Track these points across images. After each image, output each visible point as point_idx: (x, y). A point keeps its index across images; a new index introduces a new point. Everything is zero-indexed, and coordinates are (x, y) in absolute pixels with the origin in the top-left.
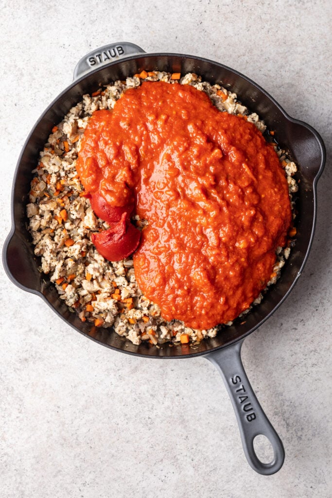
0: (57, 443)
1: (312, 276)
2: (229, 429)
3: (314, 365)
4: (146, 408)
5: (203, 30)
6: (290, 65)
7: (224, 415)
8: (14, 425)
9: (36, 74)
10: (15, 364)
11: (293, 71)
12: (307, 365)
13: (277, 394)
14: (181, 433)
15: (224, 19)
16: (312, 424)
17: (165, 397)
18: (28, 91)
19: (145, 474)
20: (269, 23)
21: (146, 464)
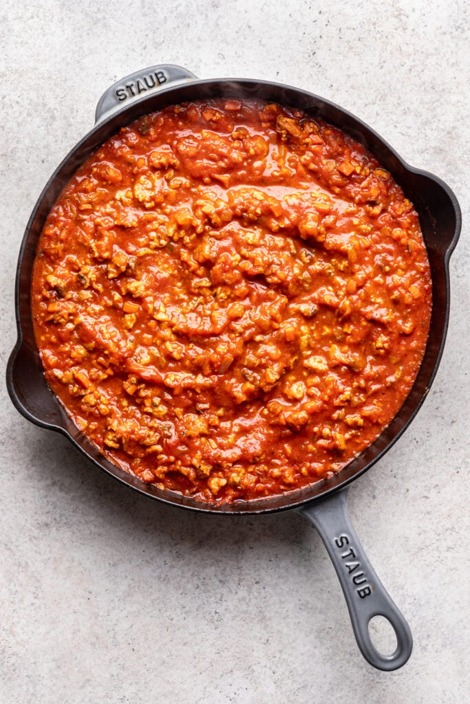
0: (86, 642)
1: (454, 424)
2: (328, 633)
3: (449, 548)
4: (213, 599)
5: (317, 64)
6: (439, 120)
7: (320, 613)
8: (27, 615)
9: (73, 118)
10: (31, 530)
11: (443, 130)
12: (440, 549)
13: (396, 586)
14: (260, 635)
15: (347, 49)
16: (443, 630)
17: (239, 584)
18: (62, 142)
19: (207, 690)
20: (411, 58)
21: (208, 675)
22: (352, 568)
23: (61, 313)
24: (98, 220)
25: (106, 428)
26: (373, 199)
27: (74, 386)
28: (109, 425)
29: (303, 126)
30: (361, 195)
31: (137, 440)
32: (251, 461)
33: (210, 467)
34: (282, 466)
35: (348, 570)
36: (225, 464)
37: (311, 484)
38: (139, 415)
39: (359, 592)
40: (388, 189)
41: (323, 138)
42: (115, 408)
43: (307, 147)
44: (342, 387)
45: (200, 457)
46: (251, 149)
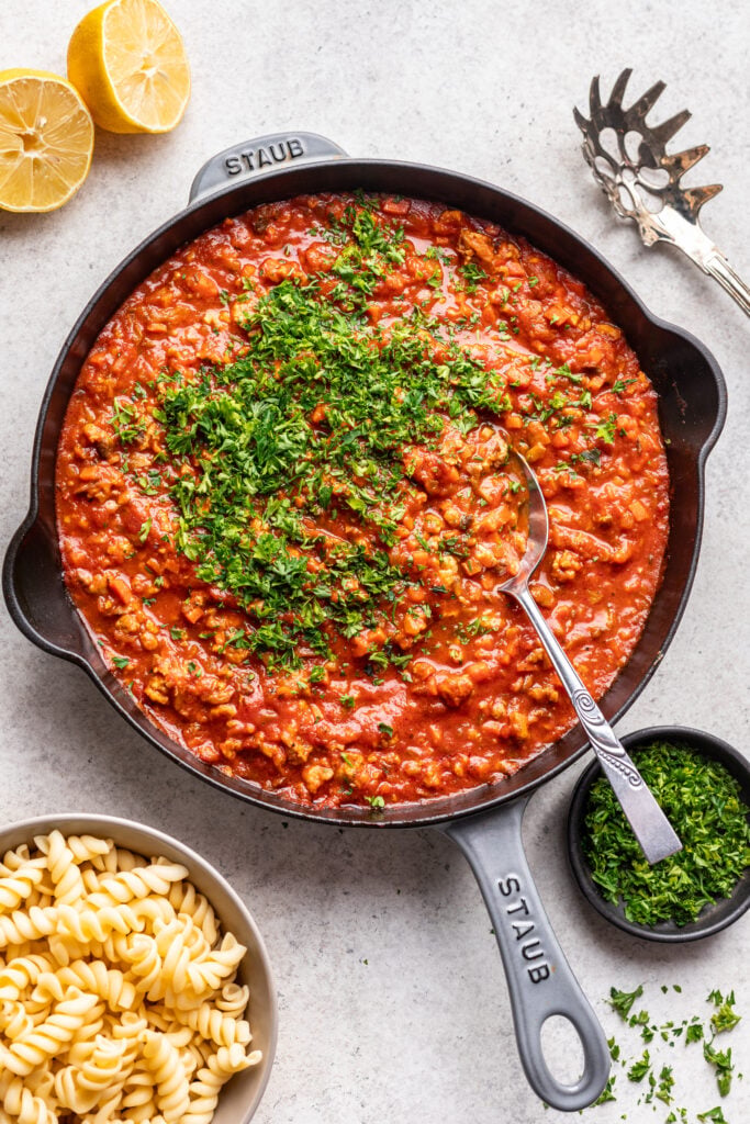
2: (455, 1045)
5: (512, 176)
7: (446, 1010)
14: (345, 1039)
17: (321, 951)
22: (522, 931)
23: (100, 483)
24: (174, 349)
25: (151, 671)
26: (593, 364)
27: (107, 599)
28: (157, 665)
29: (497, 249)
30: (575, 358)
31: (197, 693)
32: (375, 744)
33: (309, 748)
34: (422, 757)
35: (515, 934)
36: (333, 745)
37: (467, 791)
38: (204, 656)
39: (530, 973)
40: (617, 353)
41: (526, 268)
42: (167, 640)
43: (501, 278)
44: (531, 642)
45: (296, 730)
46: (418, 271)
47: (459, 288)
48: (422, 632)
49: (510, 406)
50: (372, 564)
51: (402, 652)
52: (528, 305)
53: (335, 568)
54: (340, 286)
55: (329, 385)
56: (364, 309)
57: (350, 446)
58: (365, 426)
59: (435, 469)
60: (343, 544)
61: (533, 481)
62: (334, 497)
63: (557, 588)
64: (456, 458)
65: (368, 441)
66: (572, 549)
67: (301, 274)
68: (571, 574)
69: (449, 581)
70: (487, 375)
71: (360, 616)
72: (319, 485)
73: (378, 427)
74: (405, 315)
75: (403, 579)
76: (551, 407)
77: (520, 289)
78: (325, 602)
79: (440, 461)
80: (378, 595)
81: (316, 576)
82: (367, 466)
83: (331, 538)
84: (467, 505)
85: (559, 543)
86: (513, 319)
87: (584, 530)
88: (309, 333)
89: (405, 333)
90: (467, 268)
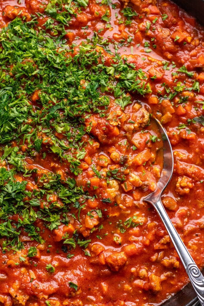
30: (190, 62)
32: (67, 295)
33: (27, 297)
36: (41, 296)
41: (161, 10)
43: (145, 16)
44: (162, 232)
45: (18, 287)
46: (96, 12)
47: (121, 22)
48: (95, 226)
49: (150, 90)
50: (65, 185)
51: (85, 239)
52: (161, 31)
53: (43, 188)
54: (49, 20)
55: (41, 79)
56: (63, 34)
57: (53, 115)
58: (63, 103)
59: (104, 128)
60: (49, 173)
61: (165, 135)
62: (43, 145)
63: (179, 198)
64: (117, 122)
65: (64, 112)
66: (188, 175)
67: (26, 14)
68: (187, 190)
69: (113, 195)
70: (136, 73)
71: (59, 217)
72: (35, 138)
73: (71, 103)
74: (88, 38)
75: (85, 194)
76: (175, 91)
77: (157, 22)
78: (37, 208)
79: (107, 123)
80: (69, 204)
81: (31, 193)
82: (64, 126)
83: (41, 170)
84: (124, 150)
85: (180, 172)
86: (152, 40)
87: (195, 163)
88: (31, 48)
89: (88, 48)
90: (125, 10)
